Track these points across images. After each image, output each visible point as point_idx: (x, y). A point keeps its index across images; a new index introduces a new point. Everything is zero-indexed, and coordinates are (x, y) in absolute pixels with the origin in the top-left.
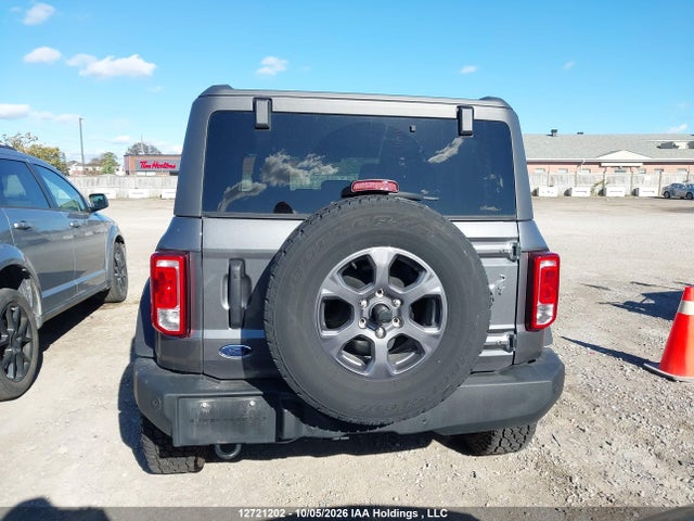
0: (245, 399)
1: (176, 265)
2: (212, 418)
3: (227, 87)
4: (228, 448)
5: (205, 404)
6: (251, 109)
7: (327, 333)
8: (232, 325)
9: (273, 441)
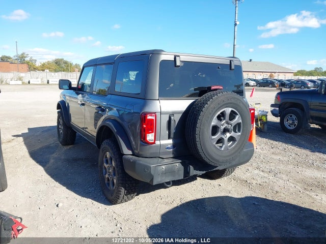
0: (175, 164)
1: (154, 118)
2: (165, 173)
3: (163, 51)
4: (168, 183)
5: (164, 167)
6: (173, 60)
7: (213, 137)
8: (169, 138)
9: (183, 178)
